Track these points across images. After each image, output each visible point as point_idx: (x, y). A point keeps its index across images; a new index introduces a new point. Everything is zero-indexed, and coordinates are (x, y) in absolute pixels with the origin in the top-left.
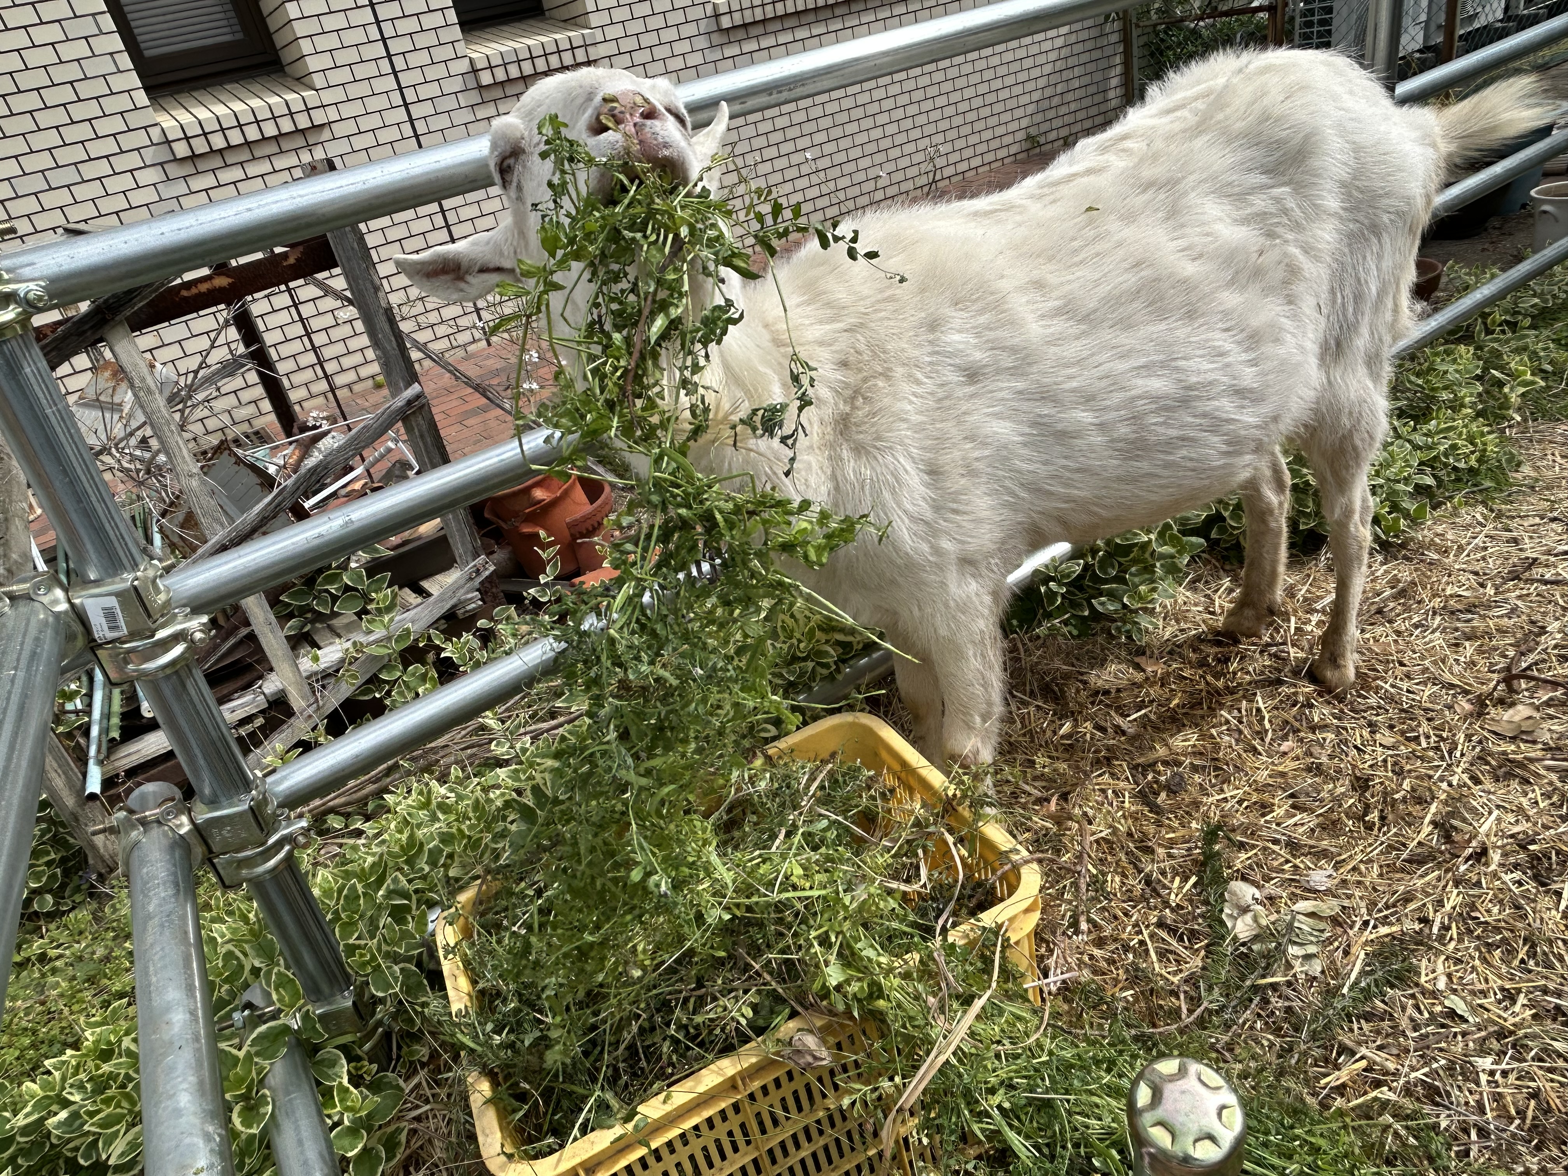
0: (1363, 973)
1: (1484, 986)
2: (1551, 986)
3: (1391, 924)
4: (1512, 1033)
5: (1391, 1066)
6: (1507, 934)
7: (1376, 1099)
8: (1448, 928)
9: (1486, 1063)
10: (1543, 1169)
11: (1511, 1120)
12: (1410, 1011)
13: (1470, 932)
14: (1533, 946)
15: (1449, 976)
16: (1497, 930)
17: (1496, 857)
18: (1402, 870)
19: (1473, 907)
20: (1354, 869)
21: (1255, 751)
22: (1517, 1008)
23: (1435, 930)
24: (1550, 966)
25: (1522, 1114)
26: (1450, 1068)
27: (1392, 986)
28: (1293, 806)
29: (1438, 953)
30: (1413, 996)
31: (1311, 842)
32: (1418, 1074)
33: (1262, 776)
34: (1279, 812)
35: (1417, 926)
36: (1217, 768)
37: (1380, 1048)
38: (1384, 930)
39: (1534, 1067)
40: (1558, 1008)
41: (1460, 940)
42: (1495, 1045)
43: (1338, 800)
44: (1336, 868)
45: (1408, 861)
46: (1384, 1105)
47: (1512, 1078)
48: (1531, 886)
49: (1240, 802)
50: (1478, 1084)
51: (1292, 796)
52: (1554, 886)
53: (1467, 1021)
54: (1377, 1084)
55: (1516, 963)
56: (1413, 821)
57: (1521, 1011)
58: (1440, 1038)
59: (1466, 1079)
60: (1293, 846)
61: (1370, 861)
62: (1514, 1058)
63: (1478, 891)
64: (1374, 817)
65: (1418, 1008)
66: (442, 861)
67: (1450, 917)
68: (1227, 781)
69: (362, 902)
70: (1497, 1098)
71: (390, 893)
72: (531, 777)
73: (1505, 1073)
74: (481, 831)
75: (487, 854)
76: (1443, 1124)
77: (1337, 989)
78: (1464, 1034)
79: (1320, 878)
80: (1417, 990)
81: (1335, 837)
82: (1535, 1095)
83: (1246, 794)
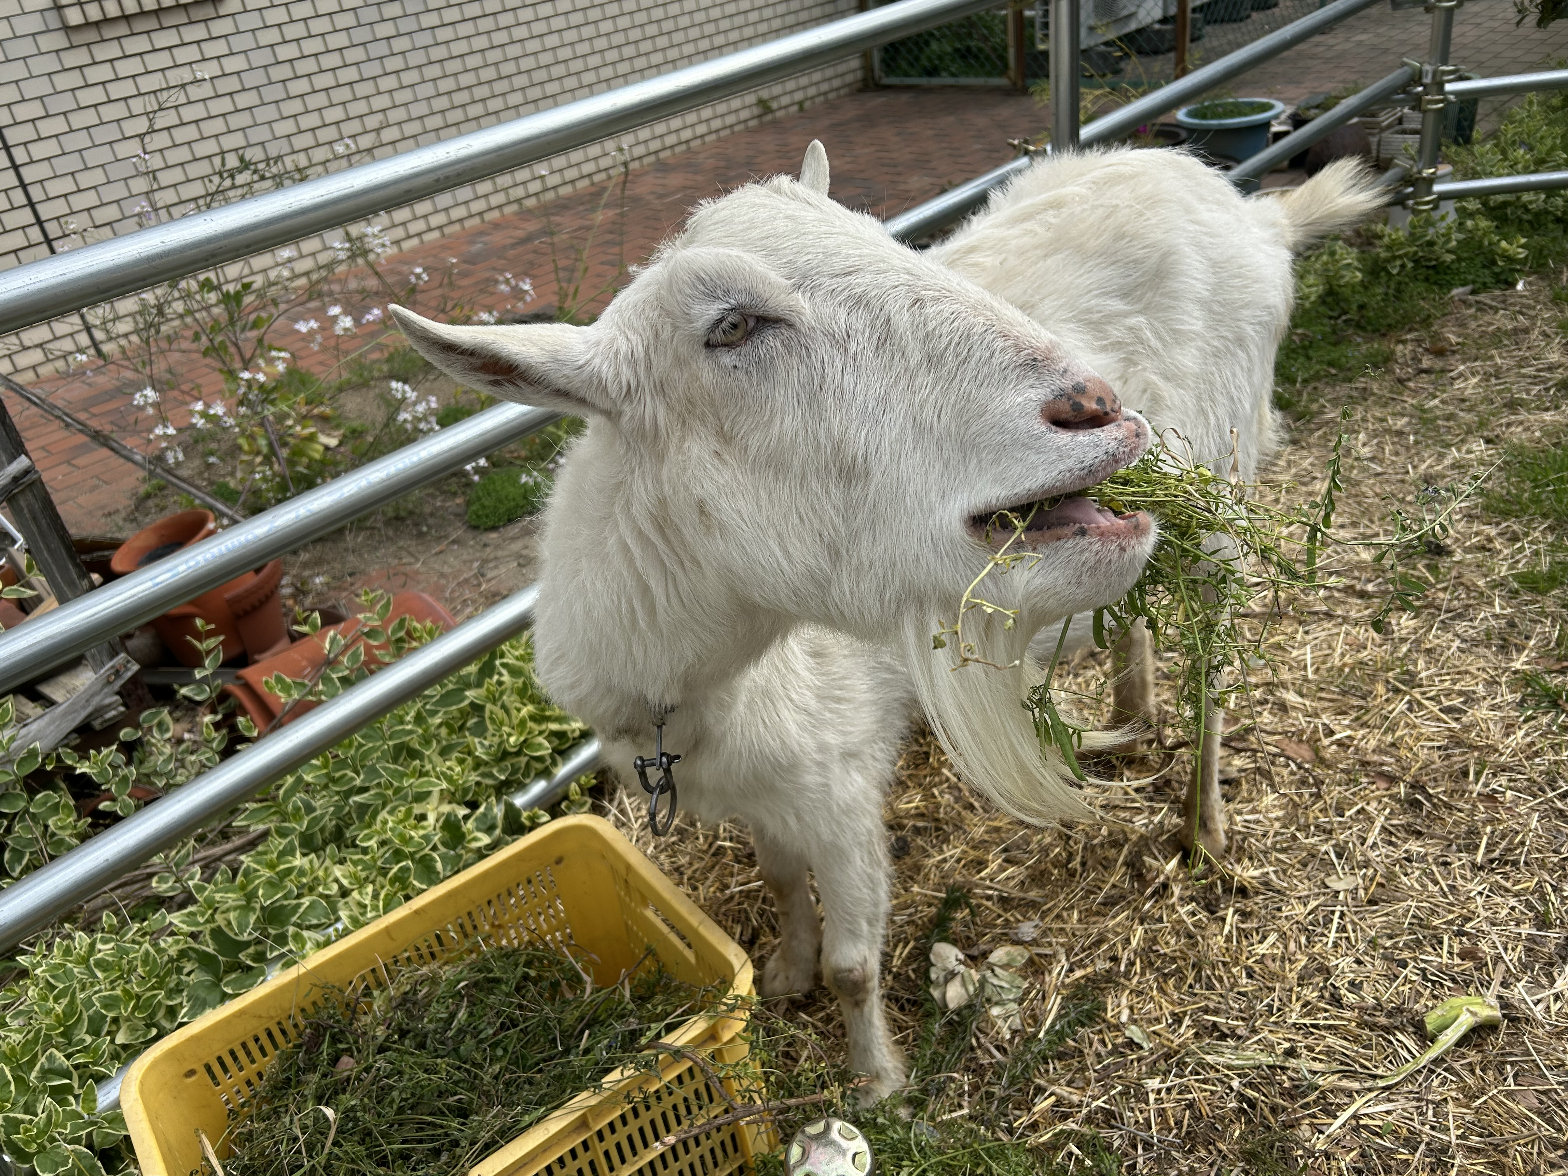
0: (1059, 1017)
1: (1158, 1013)
2: (1212, 1005)
3: (1085, 967)
4: (1177, 1052)
5: (1075, 1098)
6: (1181, 963)
7: (1062, 1131)
8: (1132, 964)
9: (1154, 1083)
10: (1192, 1169)
11: (1170, 1132)
12: (1096, 1045)
13: (1151, 964)
14: (1199, 972)
15: (1131, 1008)
16: (1174, 960)
17: (1177, 890)
18: (1098, 913)
19: (1155, 941)
20: (1059, 916)
21: (971, 807)
22: (1182, 1031)
23: (1122, 968)
24: (1210, 987)
25: (1179, 1123)
26: (1124, 1094)
27: (1083, 1025)
28: (1006, 860)
29: (1124, 988)
30: (1100, 1032)
31: (1021, 895)
32: (1099, 1103)
33: (979, 832)
34: (993, 866)
35: (1108, 965)
36: (938, 829)
37: (1069, 1084)
38: (1079, 973)
39: (1190, 1080)
40: (1215, 1024)
41: (1143, 974)
42: (1162, 1066)
43: (1045, 850)
44: (1042, 918)
45: (1104, 904)
46: (1068, 1135)
47: (1174, 1093)
48: (1203, 916)
49: (958, 861)
50: (1147, 1104)
51: (1005, 850)
52: (1221, 913)
53: (1142, 1048)
54: (1065, 1117)
55: (1186, 987)
56: (1107, 865)
57: (1186, 1031)
58: (1118, 1066)
59: (1138, 1101)
60: (1005, 902)
61: (1072, 907)
62: (1176, 1075)
63: (1159, 926)
64: (1076, 864)
65: (1103, 1042)
66: (106, 1028)
67: (1135, 953)
68: (947, 841)
69: (13, 1087)
70: (1161, 1113)
71: (46, 1073)
72: (211, 919)
73: (1169, 1090)
74: (153, 988)
75: (161, 1013)
76: (1116, 1144)
77: (1035, 1035)
78: (1139, 1060)
79: (1028, 930)
80: (1103, 1025)
81: (1042, 887)
82: (1190, 1105)
83: (964, 852)
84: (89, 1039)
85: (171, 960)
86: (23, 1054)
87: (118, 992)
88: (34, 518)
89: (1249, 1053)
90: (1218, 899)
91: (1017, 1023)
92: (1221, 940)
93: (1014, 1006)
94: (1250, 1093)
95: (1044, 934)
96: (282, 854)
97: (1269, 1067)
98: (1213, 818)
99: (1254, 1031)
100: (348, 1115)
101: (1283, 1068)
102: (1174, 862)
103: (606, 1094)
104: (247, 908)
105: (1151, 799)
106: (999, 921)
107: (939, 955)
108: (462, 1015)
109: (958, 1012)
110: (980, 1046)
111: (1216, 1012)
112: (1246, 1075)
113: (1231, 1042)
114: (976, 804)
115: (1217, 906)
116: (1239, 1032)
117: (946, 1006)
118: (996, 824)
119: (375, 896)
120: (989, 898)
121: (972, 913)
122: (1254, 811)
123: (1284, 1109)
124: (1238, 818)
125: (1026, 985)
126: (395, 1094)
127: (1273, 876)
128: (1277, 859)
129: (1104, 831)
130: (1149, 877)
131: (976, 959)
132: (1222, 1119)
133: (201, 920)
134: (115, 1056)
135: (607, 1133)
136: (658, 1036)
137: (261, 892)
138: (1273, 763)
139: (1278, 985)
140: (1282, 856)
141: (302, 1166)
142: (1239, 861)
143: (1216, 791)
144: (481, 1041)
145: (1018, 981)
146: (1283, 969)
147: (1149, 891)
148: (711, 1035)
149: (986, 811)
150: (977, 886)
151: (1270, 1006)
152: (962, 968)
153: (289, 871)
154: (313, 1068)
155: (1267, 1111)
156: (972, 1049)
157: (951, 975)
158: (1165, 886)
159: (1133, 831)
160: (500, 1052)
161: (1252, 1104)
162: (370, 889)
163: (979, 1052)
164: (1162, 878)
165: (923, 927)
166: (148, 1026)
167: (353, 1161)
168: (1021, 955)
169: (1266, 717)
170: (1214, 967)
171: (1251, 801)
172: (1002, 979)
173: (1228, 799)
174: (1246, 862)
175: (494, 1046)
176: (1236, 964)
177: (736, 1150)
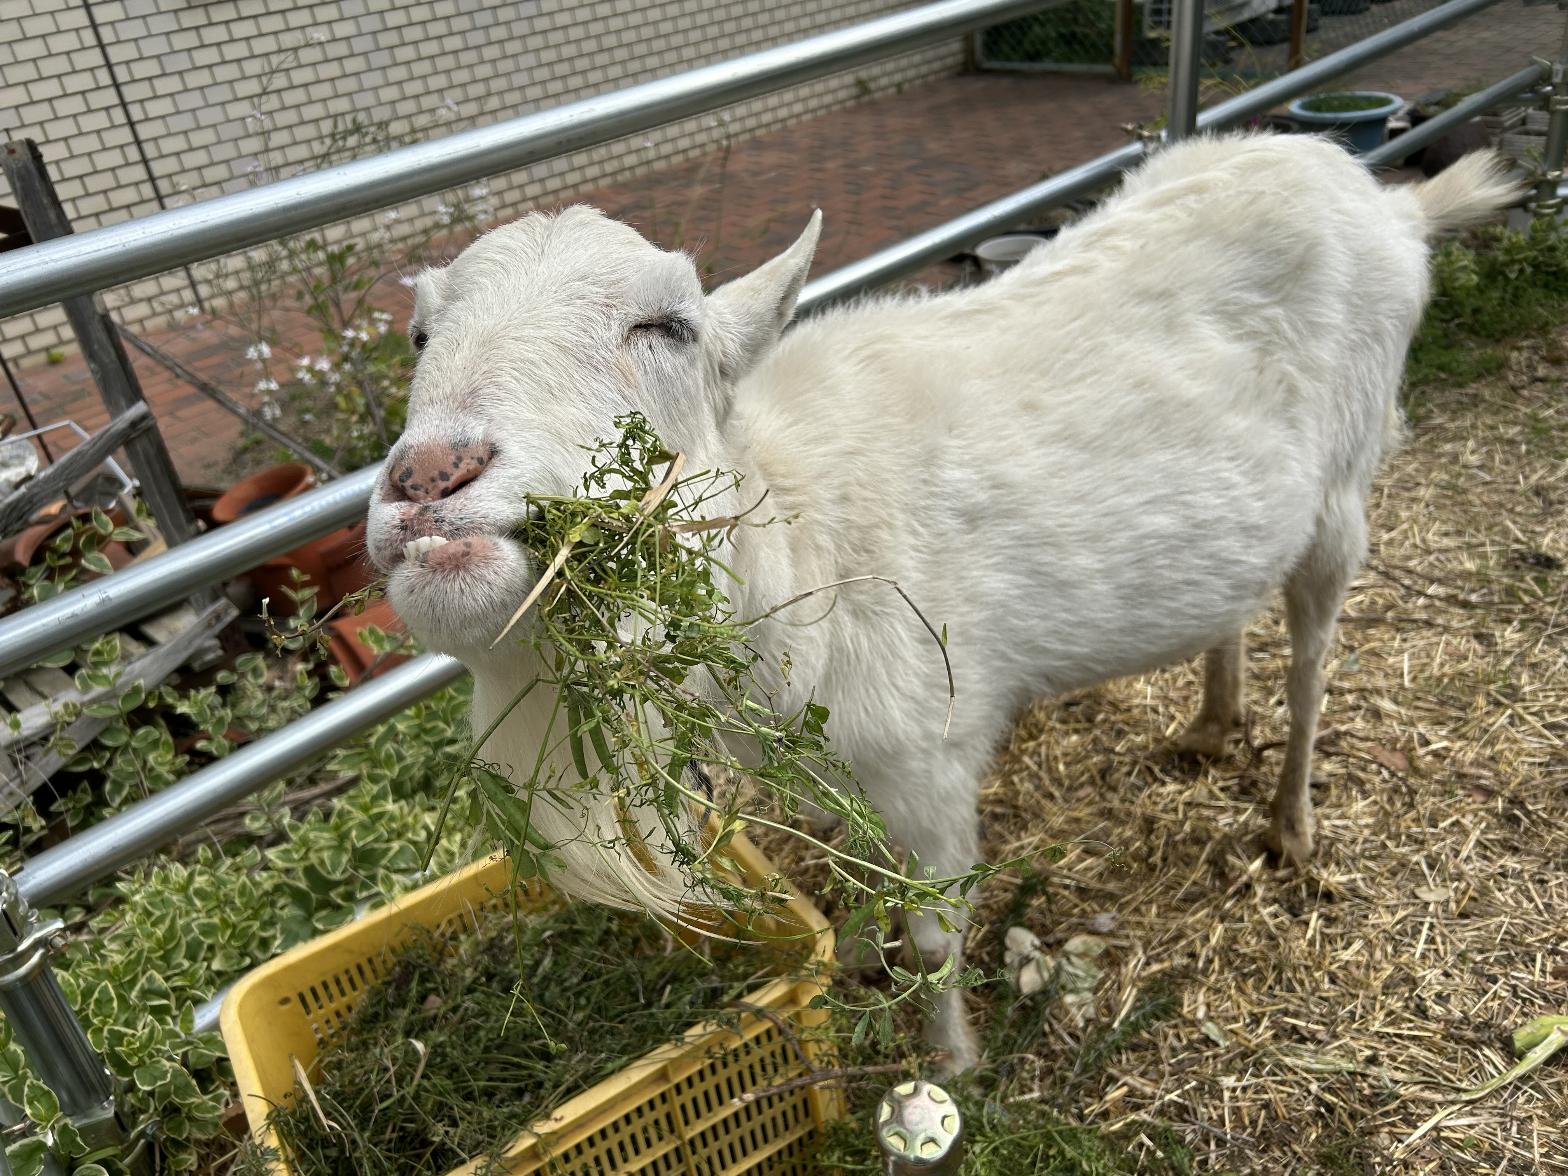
0: (1134, 1009)
1: (1235, 1012)
2: (1291, 1008)
3: (1162, 961)
4: (1254, 1052)
5: (1148, 1090)
6: (1261, 964)
7: (1134, 1122)
8: (1210, 961)
9: (1229, 1081)
10: (1265, 1169)
11: (1244, 1129)
12: (1172, 1040)
13: (1230, 963)
14: (1280, 974)
15: (1208, 1005)
16: (1253, 960)
17: (1260, 891)
18: (1177, 909)
19: (1235, 940)
20: (1137, 910)
21: (1051, 797)
22: (1260, 1030)
23: (1200, 964)
24: (1291, 990)
25: (1254, 1123)
26: (1199, 1089)
27: (1158, 1019)
28: (1085, 851)
29: (1202, 984)
30: (1175, 1026)
31: (1099, 886)
32: (1173, 1096)
33: (1058, 821)
34: (1072, 856)
35: (1185, 961)
36: (1016, 816)
37: (1143, 1075)
38: (1155, 967)
39: (1267, 1080)
40: (1294, 1028)
41: (1221, 972)
42: (1239, 1064)
43: (1126, 843)
44: (1120, 910)
45: (1184, 900)
46: (1141, 1125)
47: (1250, 1093)
48: (1285, 918)
49: (1036, 848)
50: (1221, 1100)
51: (1085, 841)
52: (1304, 917)
53: (1216, 1045)
54: (1137, 1108)
55: (1265, 989)
56: (1189, 861)
57: (1264, 1032)
58: (1192, 1062)
59: (1212, 1097)
60: (1082, 892)
61: (1150, 902)
62: (1253, 1075)
63: (1239, 925)
64: (1156, 858)
65: (1178, 1037)
66: (202, 955)
67: (1214, 950)
68: (1025, 827)
69: (115, 1004)
70: (1236, 1111)
71: (146, 994)
72: (305, 857)
73: (1244, 1089)
74: (248, 919)
75: (254, 944)
76: (1189, 1138)
77: (1109, 1025)
78: (1215, 1057)
79: (1105, 921)
80: (1178, 1021)
81: (1121, 879)
82: (1266, 1106)
83: (1042, 841)
84: (186, 964)
85: (266, 893)
86: (126, 974)
87: (216, 920)
88: (149, 463)
89: (1329, 1058)
90: (1302, 902)
91: (1091, 1011)
92: (1303, 944)
93: (1088, 995)
94: (1329, 1097)
95: (1122, 925)
96: (375, 798)
97: (1350, 1073)
98: (1301, 821)
99: (1335, 1036)
100: (437, 1051)
101: (1364, 1076)
102: (1257, 864)
103: (687, 1048)
104: (339, 848)
105: (1236, 799)
106: (1076, 911)
107: (1014, 940)
108: (547, 963)
109: (1032, 997)
110: (1053, 1031)
111: (1296, 1015)
112: (1325, 1080)
113: (1311, 1046)
114: (1057, 794)
115: (1301, 909)
116: (1319, 1036)
117: (1019, 990)
118: (1076, 814)
119: (463, 845)
120: (1066, 887)
121: (1049, 901)
122: (1342, 817)
123: (1363, 1116)
124: (1326, 823)
125: (1101, 975)
126: (482, 1033)
127: (1361, 883)
128: (1367, 868)
129: (1187, 827)
130: (1232, 876)
131: (1052, 946)
132: (1298, 1121)
133: (296, 856)
134: (210, 982)
135: (685, 1087)
136: (740, 996)
137: (354, 833)
138: (1364, 770)
139: (1361, 993)
140: (1371, 864)
141: (390, 1096)
142: (1325, 865)
143: (1306, 795)
144: (565, 990)
145: (1094, 971)
146: (1367, 976)
147: (1231, 890)
148: (791, 999)
149: (1066, 801)
150: (1055, 874)
151: (1352, 1013)
152: (1037, 954)
153: (381, 815)
154: (404, 1005)
155: (1345, 1117)
156: (1045, 1034)
157: (1026, 960)
158: (1248, 886)
159: (1217, 829)
160: (583, 1001)
161: (1330, 1108)
162: (458, 837)
163: (1052, 1039)
164: (1244, 878)
165: (998, 912)
166: (243, 955)
167: (441, 1094)
168: (1097, 945)
169: (1359, 723)
170: (1295, 969)
171: (1339, 806)
172: (1077, 968)
173: (1316, 803)
174: (1333, 867)
175: (578, 995)
176: (1319, 968)
177: (807, 1114)
